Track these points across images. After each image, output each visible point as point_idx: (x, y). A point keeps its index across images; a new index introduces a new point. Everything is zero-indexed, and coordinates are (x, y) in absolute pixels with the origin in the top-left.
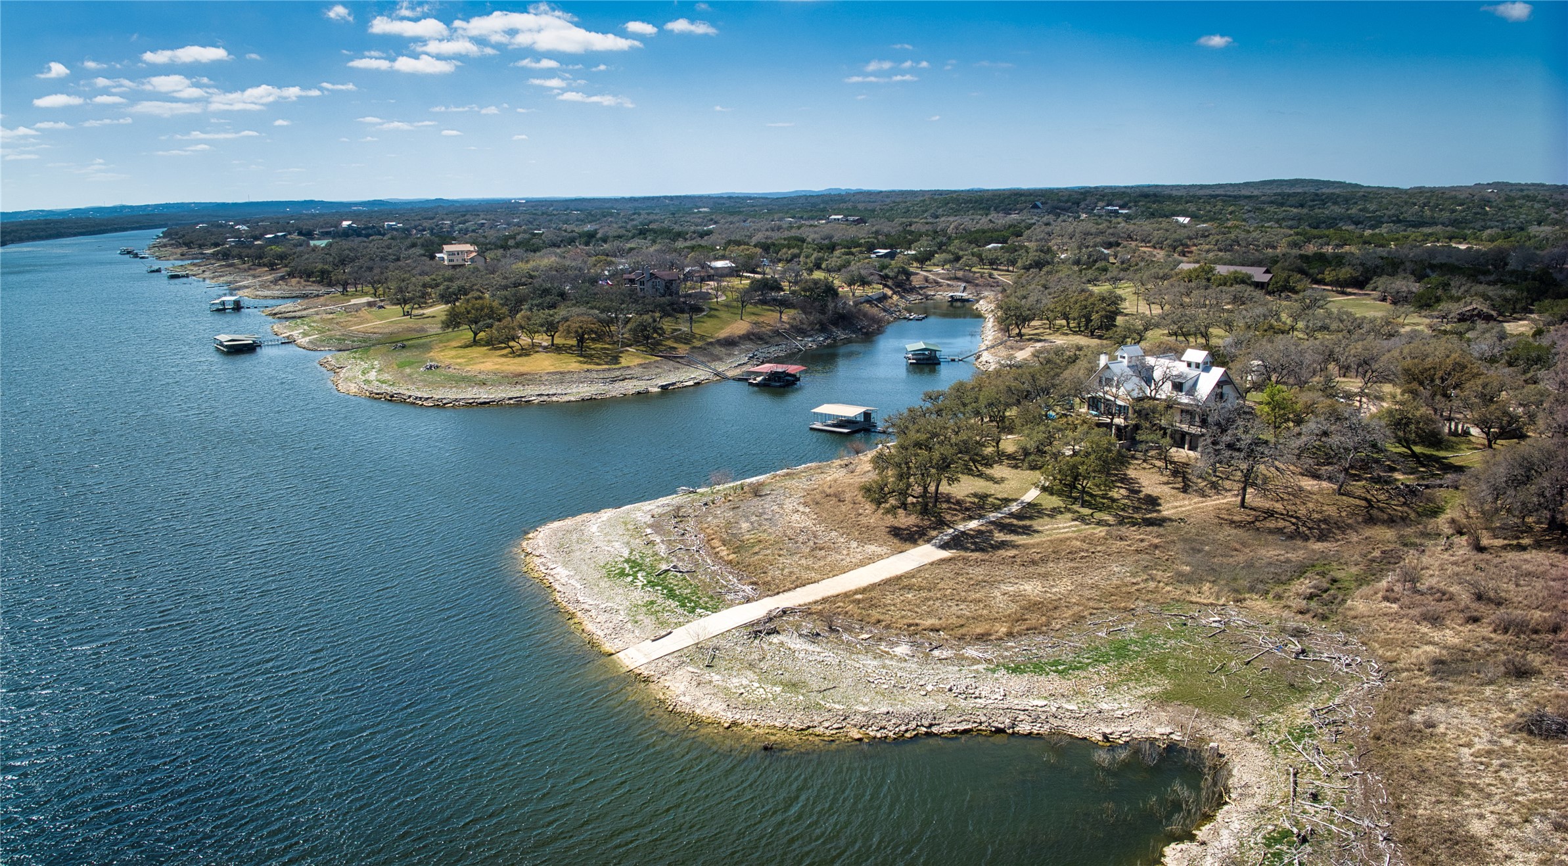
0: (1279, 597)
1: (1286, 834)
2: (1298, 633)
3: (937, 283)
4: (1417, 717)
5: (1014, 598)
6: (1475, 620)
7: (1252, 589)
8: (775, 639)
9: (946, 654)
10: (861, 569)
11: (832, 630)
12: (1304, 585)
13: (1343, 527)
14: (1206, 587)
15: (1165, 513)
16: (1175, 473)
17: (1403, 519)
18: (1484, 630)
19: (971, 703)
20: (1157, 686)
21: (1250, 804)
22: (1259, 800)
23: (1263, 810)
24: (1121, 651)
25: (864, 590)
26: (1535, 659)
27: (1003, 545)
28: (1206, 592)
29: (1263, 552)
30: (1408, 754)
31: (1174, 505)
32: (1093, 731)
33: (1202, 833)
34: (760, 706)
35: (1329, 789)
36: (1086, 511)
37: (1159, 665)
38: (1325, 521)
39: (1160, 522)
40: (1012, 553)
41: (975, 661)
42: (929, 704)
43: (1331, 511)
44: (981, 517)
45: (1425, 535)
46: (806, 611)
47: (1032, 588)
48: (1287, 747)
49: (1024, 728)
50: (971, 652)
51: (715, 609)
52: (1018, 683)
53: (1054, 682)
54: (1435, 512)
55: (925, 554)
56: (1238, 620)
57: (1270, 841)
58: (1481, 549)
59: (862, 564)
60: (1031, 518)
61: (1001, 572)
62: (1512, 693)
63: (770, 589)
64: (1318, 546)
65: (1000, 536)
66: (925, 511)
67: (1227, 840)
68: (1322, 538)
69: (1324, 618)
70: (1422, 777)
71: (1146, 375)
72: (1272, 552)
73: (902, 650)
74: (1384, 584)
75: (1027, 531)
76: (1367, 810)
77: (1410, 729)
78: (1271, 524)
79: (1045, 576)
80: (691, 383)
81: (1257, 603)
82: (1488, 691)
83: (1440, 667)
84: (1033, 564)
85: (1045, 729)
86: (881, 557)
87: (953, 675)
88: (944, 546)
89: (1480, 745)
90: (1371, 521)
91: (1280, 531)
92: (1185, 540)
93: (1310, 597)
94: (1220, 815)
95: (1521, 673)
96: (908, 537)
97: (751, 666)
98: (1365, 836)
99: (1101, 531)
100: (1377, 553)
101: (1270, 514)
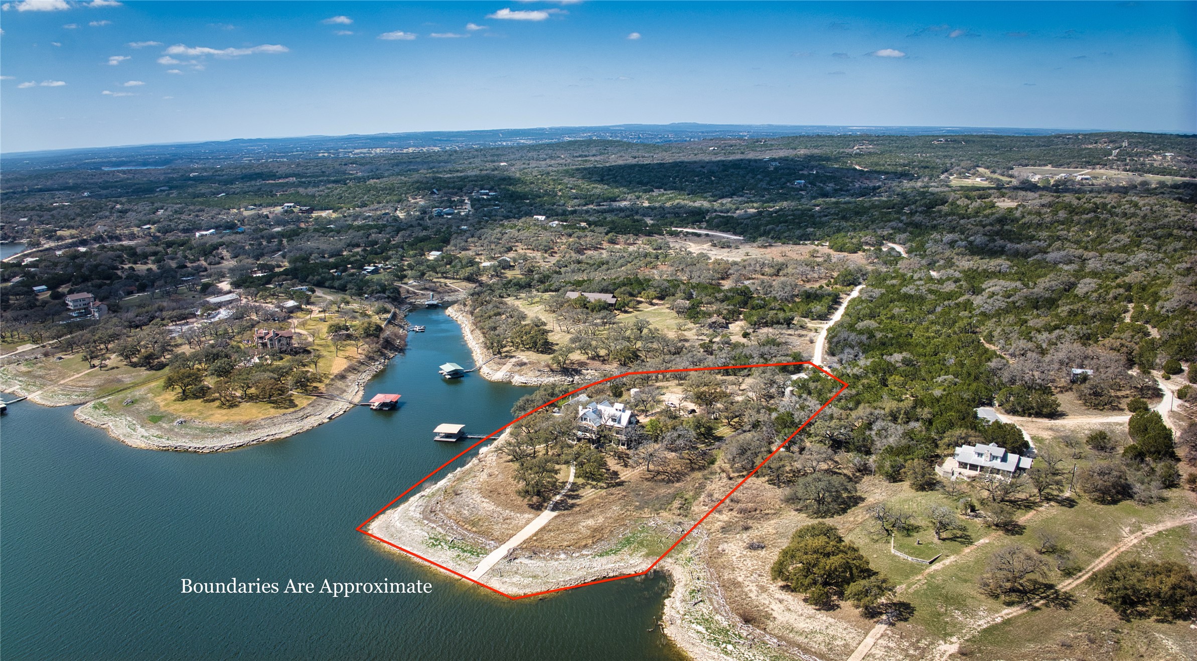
0: (670, 510)
1: (694, 590)
2: (680, 524)
3: (415, 293)
4: (720, 549)
5: (588, 528)
6: (732, 510)
7: (661, 509)
8: (517, 561)
9: (577, 555)
10: (528, 526)
11: (535, 554)
12: (676, 504)
13: (684, 475)
14: (646, 510)
15: (622, 479)
16: (619, 458)
17: (704, 467)
18: (735, 513)
19: (593, 570)
20: (644, 551)
21: (682, 584)
22: (684, 582)
23: (686, 585)
24: (628, 541)
25: (535, 535)
26: (750, 523)
27: (573, 506)
28: (646, 513)
29: (660, 491)
30: (719, 561)
31: (625, 475)
32: (631, 571)
33: (672, 594)
34: (528, 586)
35: (701, 575)
36: (594, 483)
37: (641, 544)
38: (677, 473)
39: (621, 484)
40: (578, 509)
41: (587, 555)
42: (581, 573)
43: (678, 467)
44: (559, 493)
45: (712, 473)
46: (521, 547)
47: (590, 522)
48: (687, 565)
49: (611, 575)
50: (584, 552)
51: (487, 554)
52: (604, 560)
53: (613, 558)
54: (713, 462)
55: (547, 516)
56: (660, 522)
57: (690, 593)
58: (730, 479)
59: (527, 524)
60: (577, 490)
61: (579, 517)
62: (745, 536)
63: (501, 541)
64: (677, 485)
65: (570, 501)
66: (538, 493)
67: (680, 595)
68: (678, 481)
69: (686, 516)
70: (724, 567)
71: (599, 415)
72: (664, 490)
73: (563, 556)
74: (701, 499)
75: (578, 497)
76: (712, 579)
77: (718, 553)
78: (660, 477)
79: (593, 516)
80: (341, 412)
81: (664, 514)
82: (738, 536)
83: (724, 530)
84: (587, 512)
85: (617, 574)
86: (532, 519)
87: (585, 562)
88: (553, 510)
89: (738, 555)
90: (693, 470)
91: (663, 480)
92: (633, 491)
93: (680, 509)
94: (675, 588)
95: (747, 529)
96: (538, 508)
97: (516, 573)
98: (713, 587)
99: (603, 492)
100: (697, 485)
101: (658, 473)
